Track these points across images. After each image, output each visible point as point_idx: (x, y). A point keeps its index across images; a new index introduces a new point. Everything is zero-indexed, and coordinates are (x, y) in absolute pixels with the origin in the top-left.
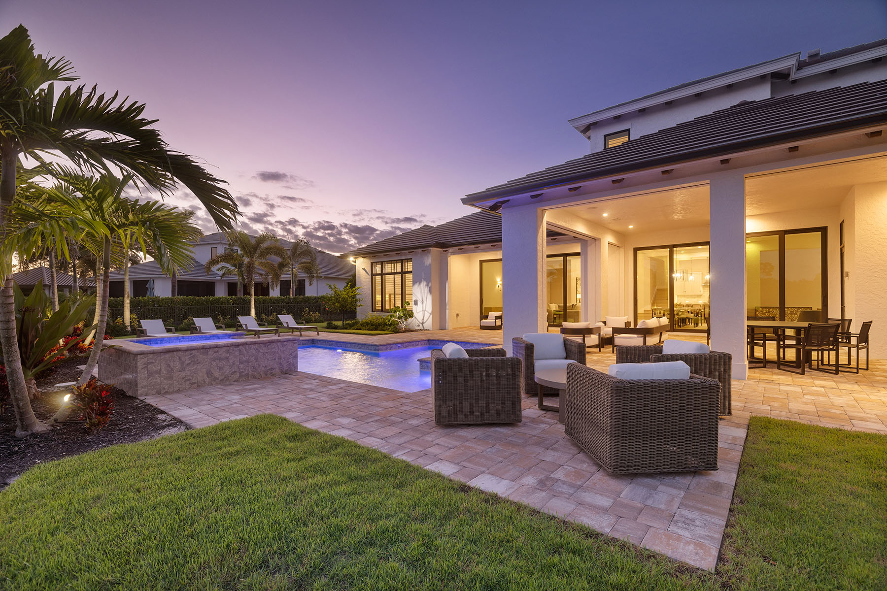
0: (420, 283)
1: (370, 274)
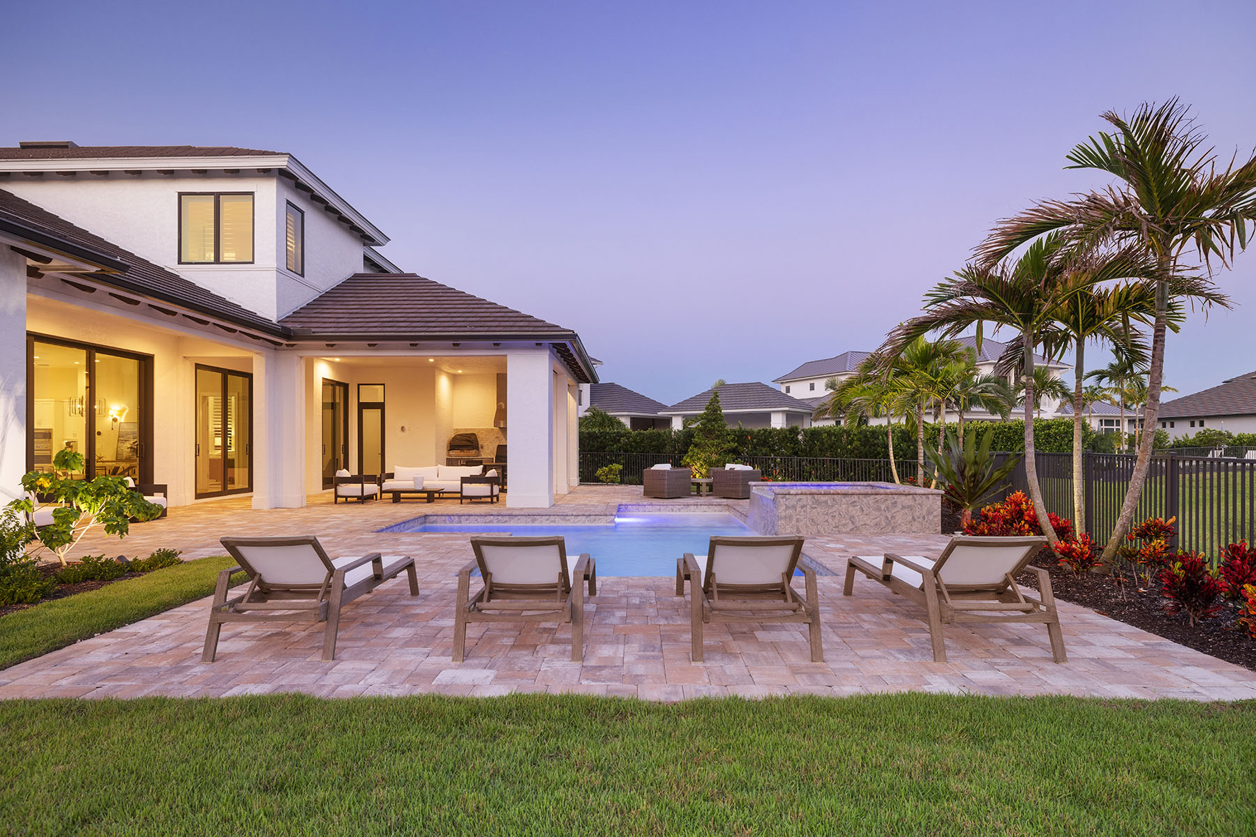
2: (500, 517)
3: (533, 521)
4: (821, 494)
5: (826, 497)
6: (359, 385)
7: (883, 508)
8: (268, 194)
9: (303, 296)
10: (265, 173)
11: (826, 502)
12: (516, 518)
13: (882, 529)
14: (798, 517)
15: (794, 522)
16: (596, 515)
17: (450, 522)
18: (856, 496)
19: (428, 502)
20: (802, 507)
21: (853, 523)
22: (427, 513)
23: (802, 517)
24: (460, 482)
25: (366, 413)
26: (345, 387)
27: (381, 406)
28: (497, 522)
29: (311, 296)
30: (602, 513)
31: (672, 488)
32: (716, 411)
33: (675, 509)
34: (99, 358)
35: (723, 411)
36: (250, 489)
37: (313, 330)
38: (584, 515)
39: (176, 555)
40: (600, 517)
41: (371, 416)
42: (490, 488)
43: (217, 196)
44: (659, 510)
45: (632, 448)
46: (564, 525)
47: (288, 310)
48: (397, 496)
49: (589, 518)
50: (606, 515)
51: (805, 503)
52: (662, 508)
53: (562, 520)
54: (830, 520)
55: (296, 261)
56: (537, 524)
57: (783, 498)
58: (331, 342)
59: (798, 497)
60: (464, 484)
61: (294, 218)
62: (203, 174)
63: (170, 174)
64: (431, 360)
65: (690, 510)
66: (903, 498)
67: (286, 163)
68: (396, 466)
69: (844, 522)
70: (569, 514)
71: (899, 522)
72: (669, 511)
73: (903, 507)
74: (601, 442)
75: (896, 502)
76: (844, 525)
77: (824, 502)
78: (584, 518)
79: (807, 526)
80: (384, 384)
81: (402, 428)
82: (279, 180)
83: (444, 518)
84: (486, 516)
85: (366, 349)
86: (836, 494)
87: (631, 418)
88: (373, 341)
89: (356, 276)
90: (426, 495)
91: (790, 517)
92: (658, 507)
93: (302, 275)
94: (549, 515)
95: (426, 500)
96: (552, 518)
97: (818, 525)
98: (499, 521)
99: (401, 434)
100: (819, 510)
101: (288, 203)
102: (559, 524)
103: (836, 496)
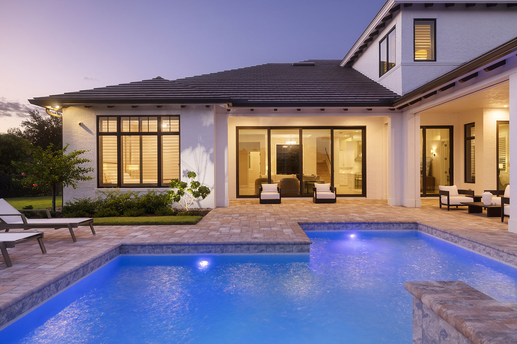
0: (194, 147)
1: (95, 132)
43: (388, 36)
82: (405, 10)
93: (435, 61)
101: (416, 20)
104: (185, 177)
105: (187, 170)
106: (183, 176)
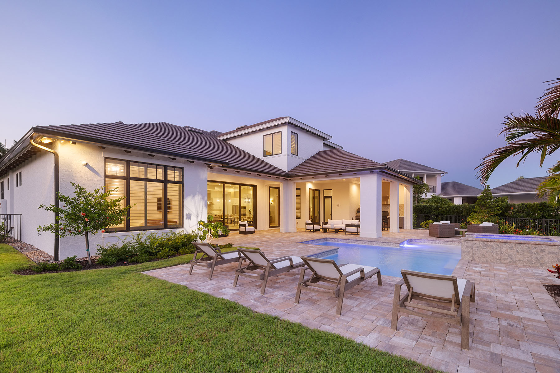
0: (194, 196)
1: (103, 174)
2: (352, 241)
3: (365, 243)
4: (488, 241)
5: (492, 243)
6: (324, 190)
7: (533, 252)
8: (285, 130)
9: (297, 161)
10: (284, 124)
11: (492, 246)
12: (358, 242)
13: (533, 264)
14: (473, 252)
15: (471, 254)
16: (391, 243)
17: (335, 241)
18: (513, 244)
19: (335, 233)
20: (476, 247)
21: (511, 259)
22: (327, 237)
23: (476, 253)
24: (345, 226)
25: (326, 199)
26: (319, 191)
27: (331, 197)
28: (351, 243)
29: (301, 162)
30: (394, 242)
31: (443, 233)
32: (488, 195)
33: (440, 243)
34: (242, 187)
35: (492, 194)
36: (279, 226)
37: (295, 174)
38: (386, 242)
39: (232, 245)
40: (393, 244)
41: (328, 201)
42: (356, 229)
43: (272, 134)
44: (432, 243)
45: (444, 213)
46: (378, 246)
47: (292, 167)
48: (325, 230)
49: (388, 244)
50: (395, 243)
51: (478, 245)
52: (433, 242)
53: (377, 243)
54: (495, 255)
55: (296, 150)
56: (366, 244)
57: (464, 242)
58: (314, 176)
59: (474, 242)
60: (347, 227)
61: (294, 137)
62: (269, 128)
63: (261, 130)
64: (344, 180)
65: (448, 244)
66: (550, 247)
67: (288, 120)
68: (329, 220)
69: (504, 257)
70: (379, 241)
71: (547, 261)
72: (437, 243)
73: (550, 253)
74: (429, 210)
75: (544, 250)
76: (504, 259)
77: (491, 246)
78: (386, 244)
79: (479, 257)
80: (332, 189)
81: (338, 205)
82: (289, 126)
83: (333, 239)
84: (347, 240)
85: (324, 178)
86: (499, 242)
87: (462, 198)
88: (327, 175)
89: (320, 152)
90: (334, 230)
91: (469, 252)
92: (431, 241)
93: (297, 155)
94: (371, 241)
95: (334, 232)
96: (372, 243)
97: (486, 257)
98: (352, 242)
99: (338, 207)
100: (487, 249)
101: (292, 132)
102: (375, 245)
103: (499, 243)
104: (187, 219)
105: (189, 213)
106: (186, 218)
